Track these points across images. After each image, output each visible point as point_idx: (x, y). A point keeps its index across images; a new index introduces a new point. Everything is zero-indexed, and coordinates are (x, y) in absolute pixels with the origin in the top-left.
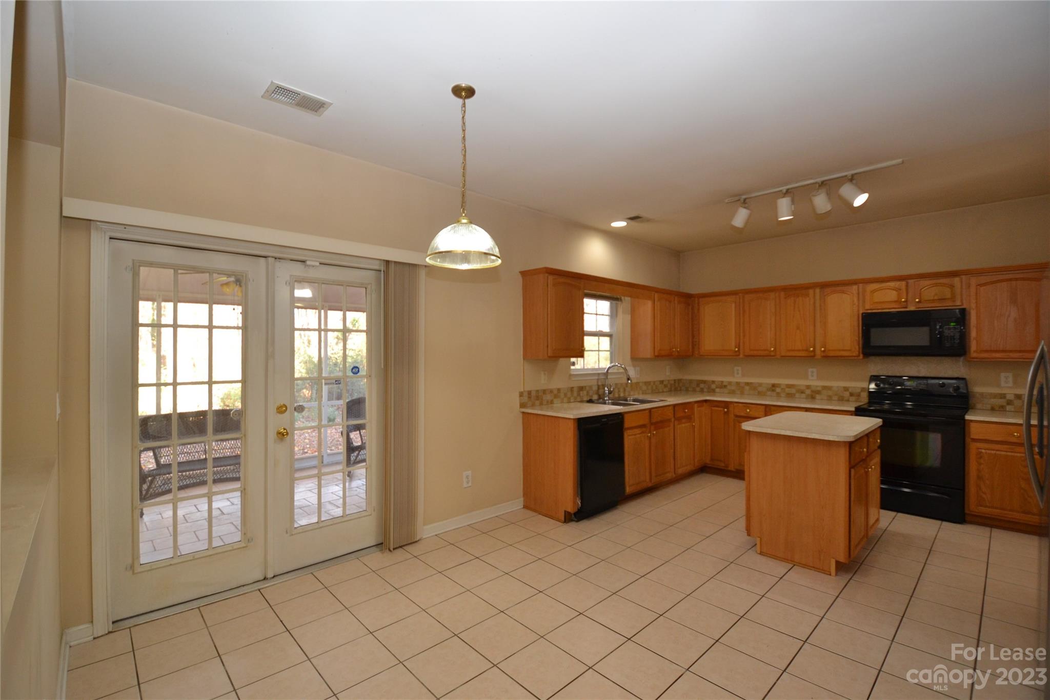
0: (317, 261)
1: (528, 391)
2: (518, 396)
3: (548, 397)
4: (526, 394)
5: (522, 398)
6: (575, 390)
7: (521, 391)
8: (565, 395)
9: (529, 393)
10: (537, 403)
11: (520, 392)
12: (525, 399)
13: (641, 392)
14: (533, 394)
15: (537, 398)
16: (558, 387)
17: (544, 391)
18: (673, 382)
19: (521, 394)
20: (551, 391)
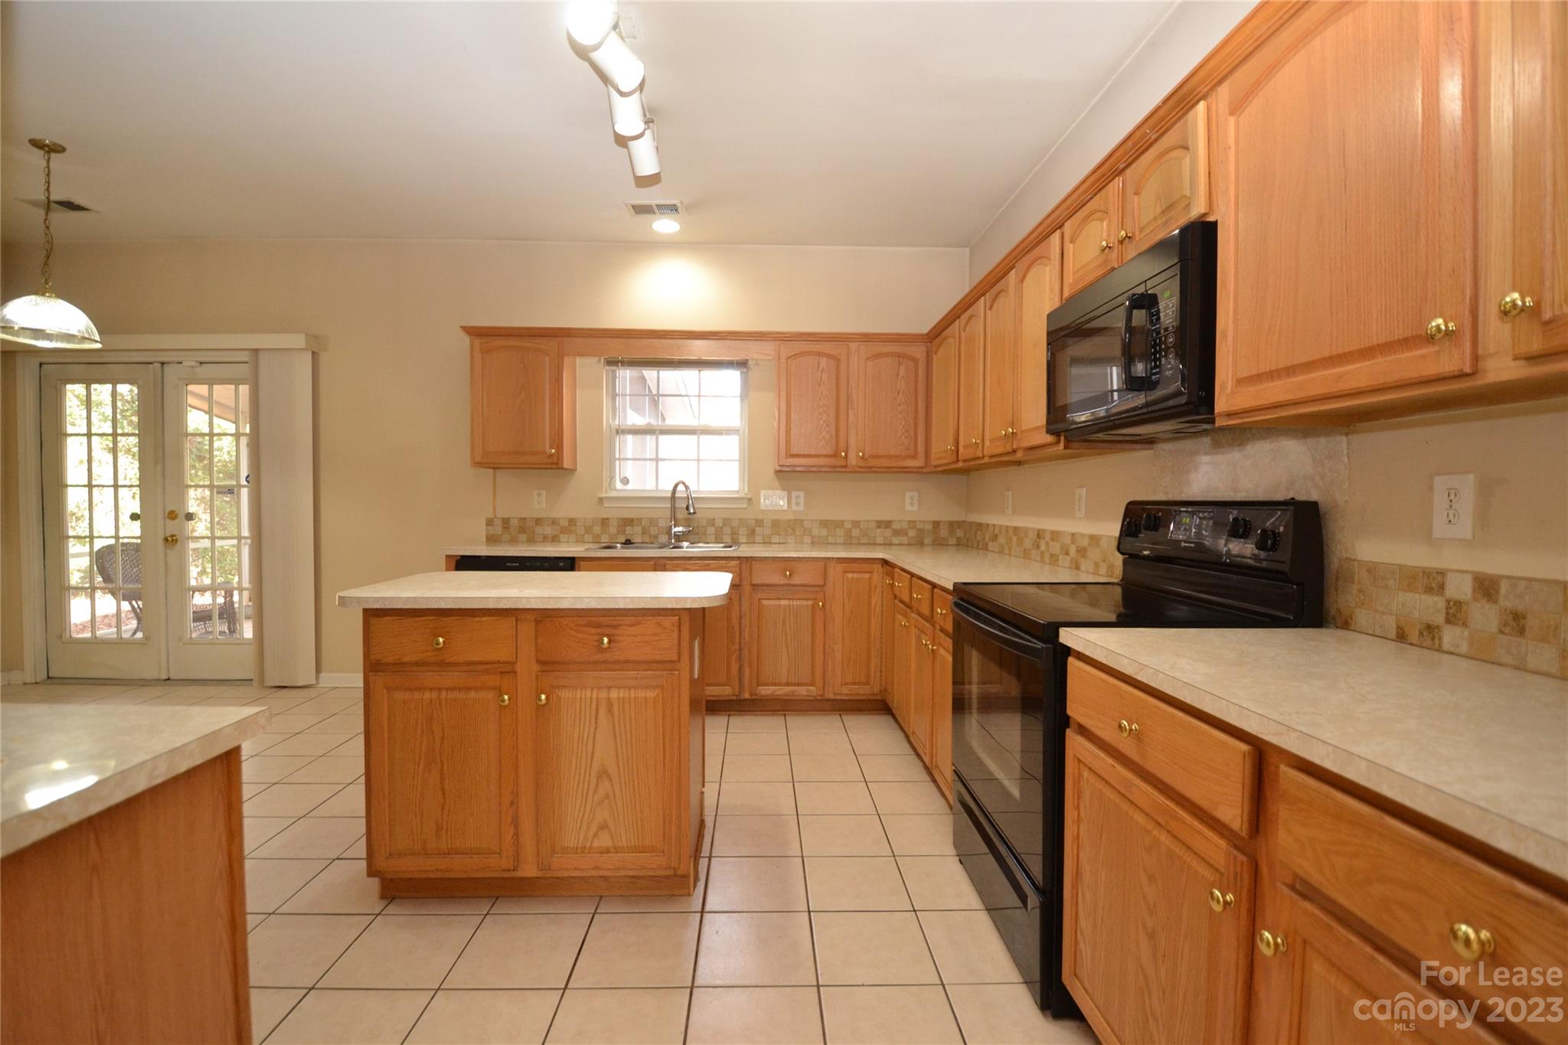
0: (192, 361)
1: (503, 519)
2: (485, 524)
3: (548, 530)
4: (498, 522)
5: (490, 528)
6: (614, 524)
7: (489, 517)
8: (588, 530)
9: (506, 522)
10: (524, 537)
11: (487, 519)
12: (498, 529)
13: (807, 539)
14: (515, 523)
15: (522, 529)
16: (571, 516)
17: (538, 521)
18: (929, 527)
19: (490, 522)
20: (554, 522)
